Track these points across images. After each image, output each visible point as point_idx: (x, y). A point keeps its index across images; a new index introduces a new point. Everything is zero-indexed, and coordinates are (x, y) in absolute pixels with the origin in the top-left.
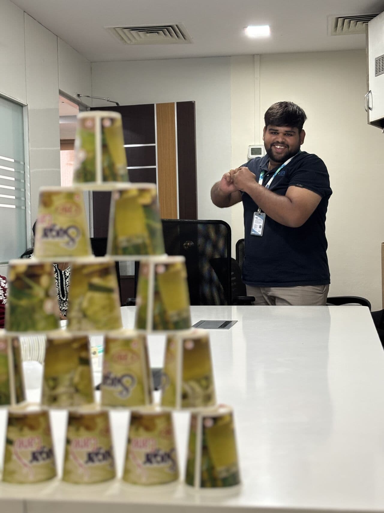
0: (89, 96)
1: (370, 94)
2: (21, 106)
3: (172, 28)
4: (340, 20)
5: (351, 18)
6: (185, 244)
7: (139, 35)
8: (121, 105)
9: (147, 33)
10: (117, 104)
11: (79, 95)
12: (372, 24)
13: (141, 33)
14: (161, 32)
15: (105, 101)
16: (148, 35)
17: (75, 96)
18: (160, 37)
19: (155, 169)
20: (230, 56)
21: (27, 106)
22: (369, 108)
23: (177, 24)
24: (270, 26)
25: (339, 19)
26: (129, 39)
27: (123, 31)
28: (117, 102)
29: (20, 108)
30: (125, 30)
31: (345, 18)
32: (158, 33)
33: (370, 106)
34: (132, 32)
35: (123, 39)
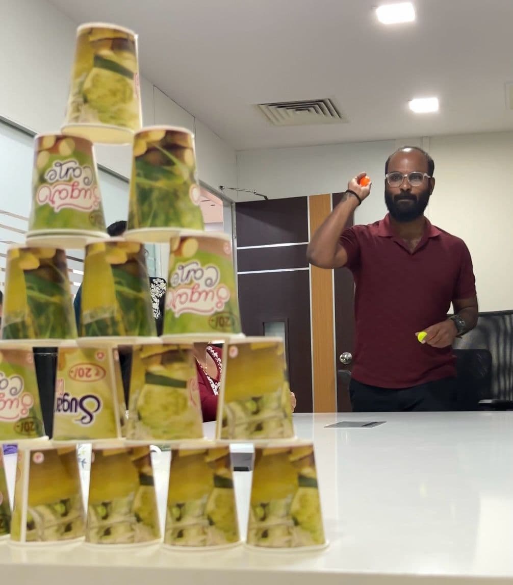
0: (233, 188)
3: (324, 103)
6: (341, 356)
7: (287, 114)
8: (269, 198)
9: (297, 110)
10: (266, 197)
11: (221, 187)
13: (289, 112)
14: (312, 109)
15: (250, 193)
16: (298, 112)
17: (217, 189)
18: (311, 115)
19: (308, 270)
20: (395, 140)
23: (329, 98)
24: (438, 98)
26: (277, 119)
27: (269, 109)
28: (265, 194)
30: (271, 107)
32: (309, 110)
34: (279, 109)
35: (269, 119)
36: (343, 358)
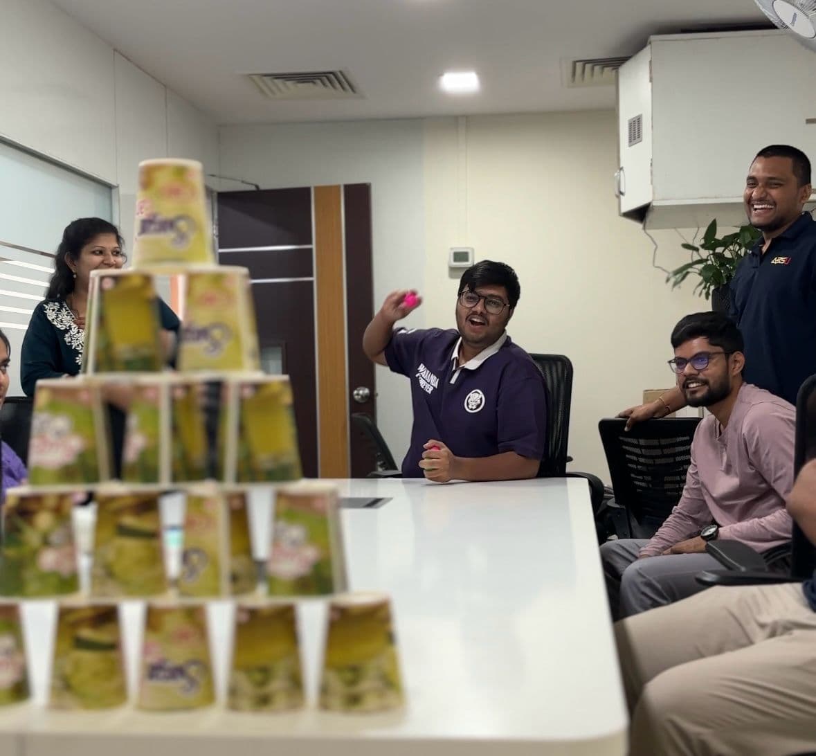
0: (215, 174)
1: (622, 172)
2: (109, 187)
3: (334, 76)
4: (579, 66)
5: (594, 62)
7: (286, 86)
8: (262, 188)
9: (298, 82)
10: (257, 187)
12: (624, 70)
13: (289, 83)
14: (318, 82)
15: (237, 181)
16: (300, 85)
18: (317, 88)
19: (312, 281)
20: (422, 118)
21: (117, 187)
22: (621, 193)
23: (341, 69)
24: (478, 74)
25: (578, 64)
26: (272, 92)
27: (262, 80)
28: (256, 183)
29: (107, 190)
30: (266, 78)
31: (586, 62)
32: (314, 83)
33: (622, 190)
34: (276, 81)
35: (262, 91)
36: (358, 394)
